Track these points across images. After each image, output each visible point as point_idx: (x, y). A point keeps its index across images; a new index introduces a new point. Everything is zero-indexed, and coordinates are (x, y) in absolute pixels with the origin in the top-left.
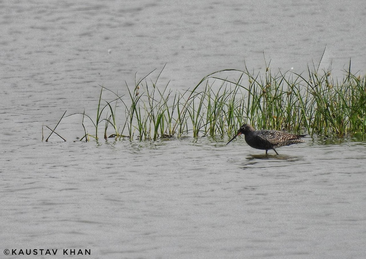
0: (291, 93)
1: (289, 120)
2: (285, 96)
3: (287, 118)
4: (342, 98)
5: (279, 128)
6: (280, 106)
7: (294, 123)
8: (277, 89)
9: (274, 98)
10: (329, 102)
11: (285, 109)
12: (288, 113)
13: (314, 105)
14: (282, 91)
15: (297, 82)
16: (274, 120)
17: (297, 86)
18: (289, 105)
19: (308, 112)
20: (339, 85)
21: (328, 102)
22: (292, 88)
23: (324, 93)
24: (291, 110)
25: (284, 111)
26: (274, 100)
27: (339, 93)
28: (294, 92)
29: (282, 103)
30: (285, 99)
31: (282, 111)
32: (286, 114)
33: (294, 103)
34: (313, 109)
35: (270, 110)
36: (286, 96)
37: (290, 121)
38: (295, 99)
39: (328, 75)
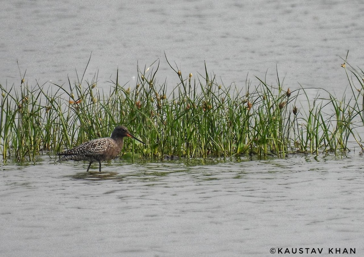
0: (50, 108)
1: (48, 140)
2: (43, 111)
3: (46, 137)
4: (109, 114)
5: (36, 149)
6: (38, 123)
7: (54, 142)
8: (34, 104)
9: (31, 115)
11: (44, 126)
12: (46, 131)
13: (77, 122)
14: (40, 106)
15: (57, 95)
16: (31, 139)
17: (56, 100)
18: (48, 122)
19: (69, 131)
20: (106, 99)
21: (93, 119)
22: (51, 102)
23: (87, 108)
24: (50, 128)
25: (42, 129)
26: (30, 116)
27: (105, 108)
28: (54, 107)
29: (40, 120)
30: (43, 116)
31: (40, 129)
32: (44, 133)
33: (53, 119)
34: (76, 127)
35: (26, 127)
36: (45, 111)
37: (50, 140)
38: (54, 114)
39: (93, 87)
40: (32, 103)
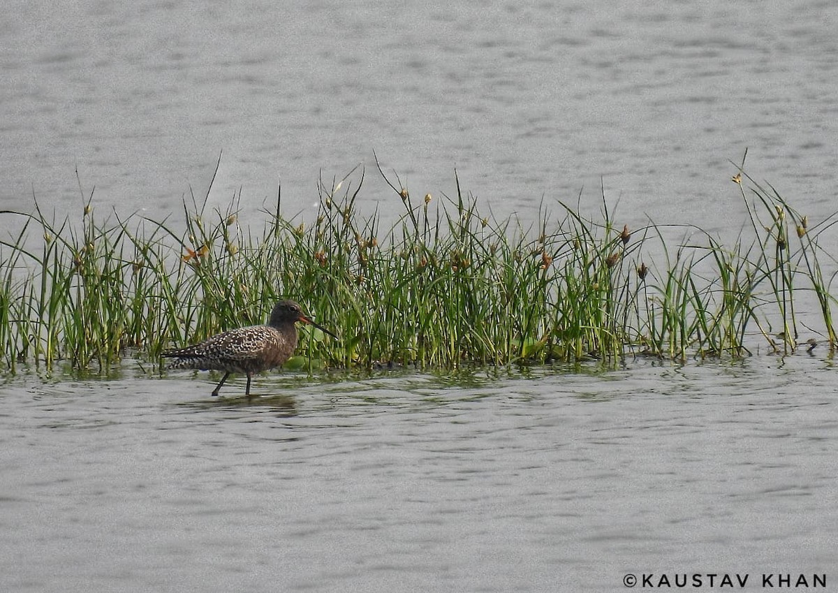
0: (141, 266)
1: (138, 329)
2: (128, 272)
3: (133, 324)
4: (262, 277)
5: (113, 347)
6: (117, 295)
7: (150, 336)
8: (108, 257)
9: (103, 278)
10: (232, 286)
11: (129, 302)
12: (134, 312)
13: (196, 293)
14: (121, 261)
15: (154, 240)
16: (102, 329)
17: (155, 248)
18: (138, 293)
19: (181, 310)
20: (255, 246)
21: (229, 287)
22: (144, 252)
23: (218, 264)
24: (142, 305)
25: (126, 307)
26: (102, 282)
27: (253, 266)
28: (150, 263)
29: (121, 290)
30: (127, 280)
31: (122, 307)
32: (130, 315)
33: (148, 288)
34: (194, 303)
35: (94, 304)
36: (131, 271)
37: (140, 329)
38: (151, 278)
39: (229, 223)
40: (106, 256)
